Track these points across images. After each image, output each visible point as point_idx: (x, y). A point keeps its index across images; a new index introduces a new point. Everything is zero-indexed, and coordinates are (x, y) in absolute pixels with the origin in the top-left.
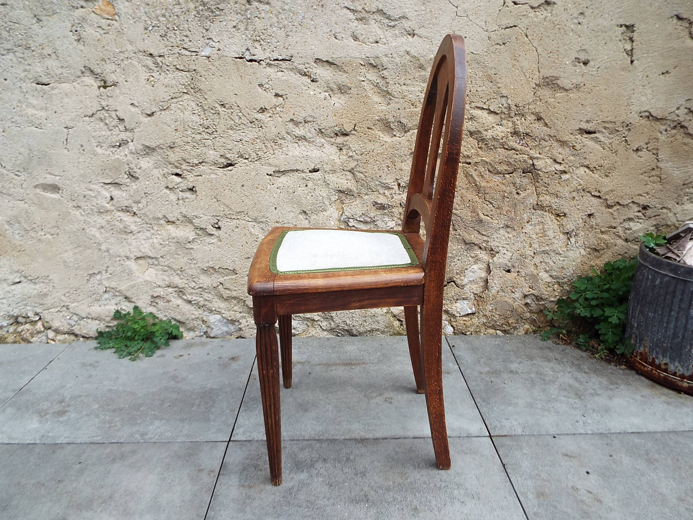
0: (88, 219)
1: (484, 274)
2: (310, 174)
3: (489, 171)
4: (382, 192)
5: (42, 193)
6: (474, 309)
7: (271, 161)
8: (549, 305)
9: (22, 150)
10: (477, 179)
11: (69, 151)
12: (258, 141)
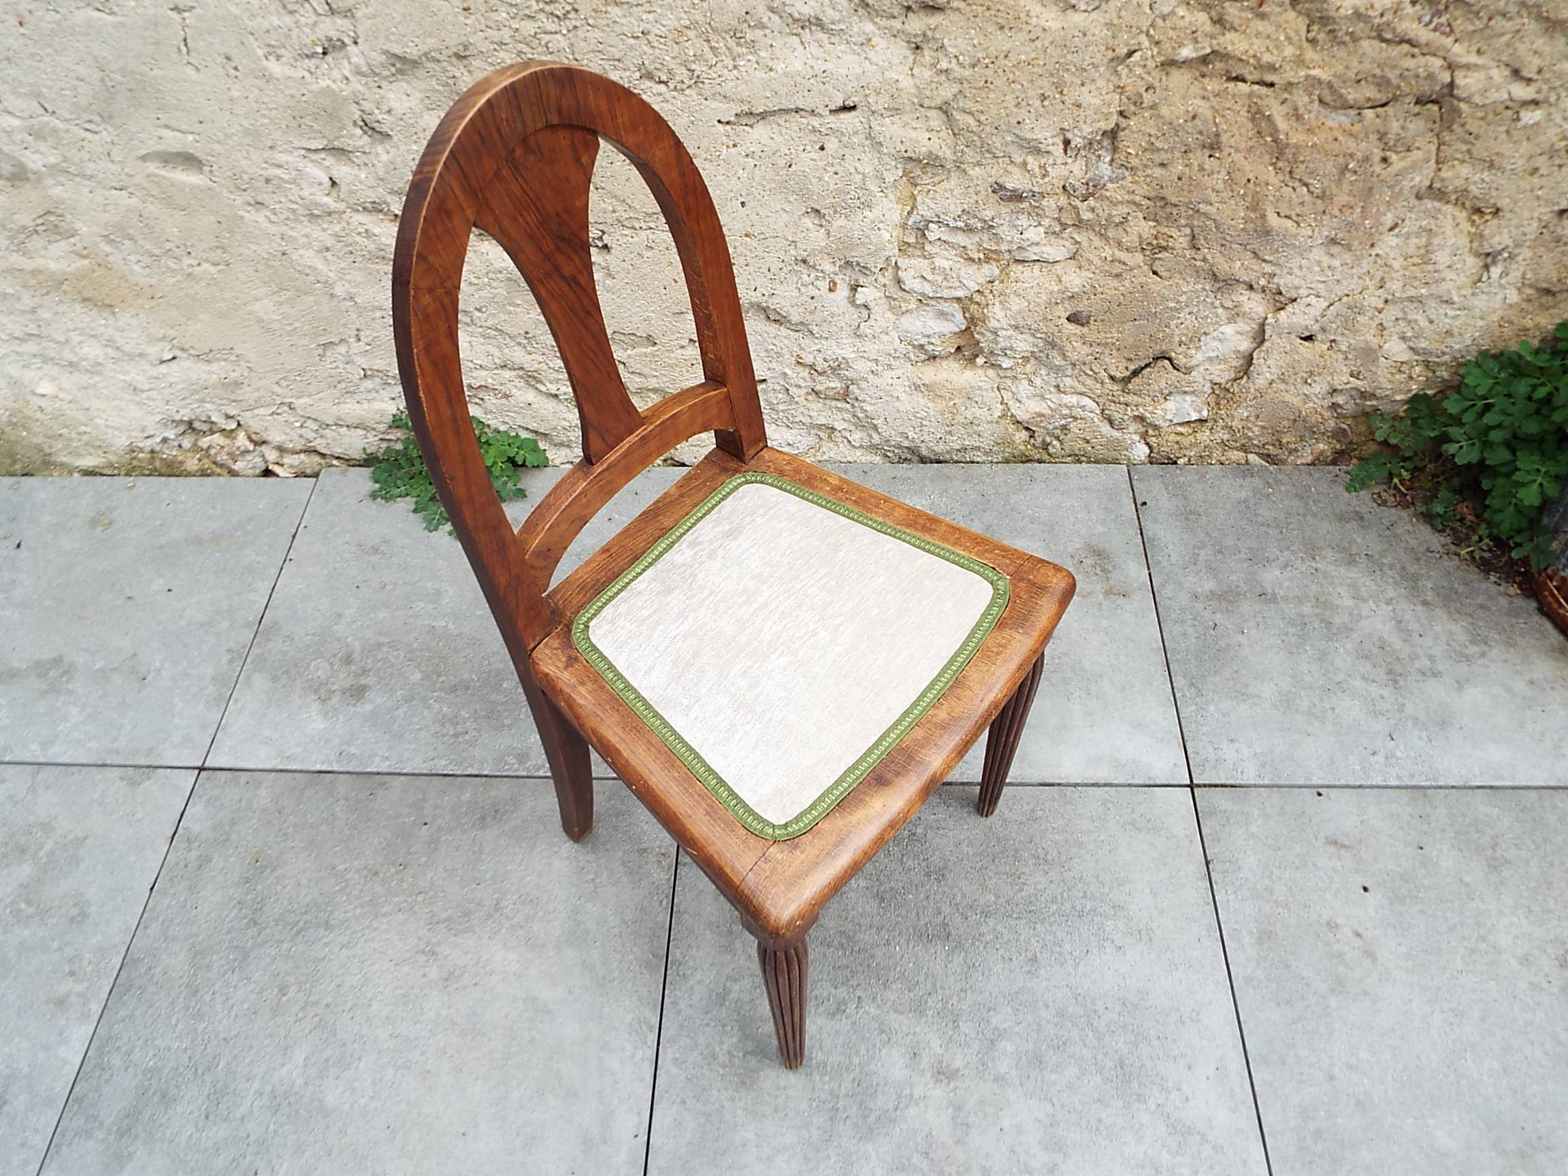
0: (290, 232)
1: (1245, 345)
2: (832, 118)
3: (1321, 101)
4: (1019, 160)
5: (163, 173)
6: (1205, 413)
7: (728, 88)
8: (1385, 407)
9: (82, 70)
10: (1282, 125)
11: (198, 70)
12: (692, 34)
